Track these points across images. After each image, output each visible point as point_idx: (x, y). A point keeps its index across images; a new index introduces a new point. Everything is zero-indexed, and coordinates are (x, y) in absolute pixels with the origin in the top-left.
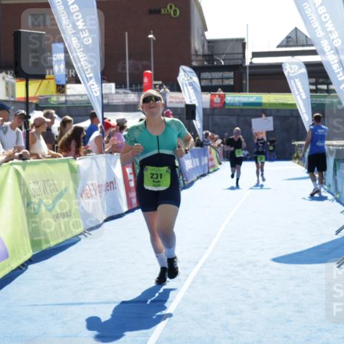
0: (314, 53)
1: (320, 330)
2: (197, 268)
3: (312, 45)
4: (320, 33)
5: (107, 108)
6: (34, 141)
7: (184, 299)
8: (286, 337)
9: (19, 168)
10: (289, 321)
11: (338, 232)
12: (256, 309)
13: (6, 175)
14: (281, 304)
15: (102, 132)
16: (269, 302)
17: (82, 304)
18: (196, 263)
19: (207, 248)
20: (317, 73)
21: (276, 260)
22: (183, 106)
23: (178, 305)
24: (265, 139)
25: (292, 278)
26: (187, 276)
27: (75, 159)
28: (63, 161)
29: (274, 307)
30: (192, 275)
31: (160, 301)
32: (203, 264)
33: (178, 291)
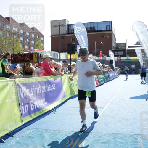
2: (111, 100)
6: (72, 69)
7: (107, 107)
8: (131, 116)
10: (132, 112)
11: (147, 92)
12: (124, 110)
14: (131, 109)
16: (128, 108)
18: (111, 99)
19: (114, 96)
21: (130, 98)
22: (109, 60)
25: (134, 103)
30: (110, 102)
31: (102, 107)
32: (113, 100)
33: (106, 105)
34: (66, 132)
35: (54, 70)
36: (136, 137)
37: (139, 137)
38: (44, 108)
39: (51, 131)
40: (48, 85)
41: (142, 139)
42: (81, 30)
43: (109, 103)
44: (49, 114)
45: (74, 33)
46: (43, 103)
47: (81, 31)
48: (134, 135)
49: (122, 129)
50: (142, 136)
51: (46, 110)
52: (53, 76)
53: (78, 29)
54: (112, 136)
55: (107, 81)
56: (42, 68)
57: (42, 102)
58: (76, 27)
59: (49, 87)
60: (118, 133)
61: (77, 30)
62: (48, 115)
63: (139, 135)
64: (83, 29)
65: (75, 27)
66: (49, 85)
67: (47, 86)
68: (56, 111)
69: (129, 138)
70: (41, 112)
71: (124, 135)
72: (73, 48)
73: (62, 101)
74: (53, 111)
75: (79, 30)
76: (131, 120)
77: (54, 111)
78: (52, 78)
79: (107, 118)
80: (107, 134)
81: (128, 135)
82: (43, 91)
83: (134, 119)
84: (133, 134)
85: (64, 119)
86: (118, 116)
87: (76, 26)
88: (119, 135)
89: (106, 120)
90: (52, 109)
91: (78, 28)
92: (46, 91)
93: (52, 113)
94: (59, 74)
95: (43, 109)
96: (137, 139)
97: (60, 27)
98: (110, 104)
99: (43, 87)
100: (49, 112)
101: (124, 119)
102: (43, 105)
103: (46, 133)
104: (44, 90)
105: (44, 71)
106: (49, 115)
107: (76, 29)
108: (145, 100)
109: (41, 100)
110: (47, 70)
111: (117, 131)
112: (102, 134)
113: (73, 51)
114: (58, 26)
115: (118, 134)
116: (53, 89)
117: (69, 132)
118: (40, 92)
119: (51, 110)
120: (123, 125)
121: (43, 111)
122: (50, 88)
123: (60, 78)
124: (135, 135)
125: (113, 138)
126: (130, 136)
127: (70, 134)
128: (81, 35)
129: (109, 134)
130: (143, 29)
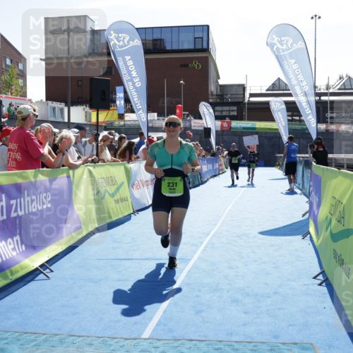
0: (290, 95)
1: (289, 280)
2: (210, 236)
3: (289, 90)
4: (294, 82)
5: (150, 129)
7: (199, 258)
8: (267, 284)
9: (91, 168)
10: (268, 274)
11: (304, 215)
12: (246, 265)
13: (83, 173)
14: (264, 262)
15: (147, 145)
16: (256, 261)
17: (131, 259)
18: (208, 234)
19: (216, 225)
20: (292, 108)
21: (262, 233)
22: (202, 128)
23: (196, 262)
24: (256, 152)
25: (272, 246)
26: (202, 243)
27: (128, 163)
28: (121, 165)
29: (259, 264)
30: (205, 243)
31: (183, 259)
32: (213, 236)
33: (195, 253)
34: (81, 338)
35: (50, 153)
38: (17, 263)
39: (33, 337)
40: (28, 195)
42: (128, 42)
43: (203, 246)
44: (32, 280)
46: (14, 249)
47: (126, 46)
48: (282, 347)
49: (244, 325)
50: (303, 349)
51: (22, 268)
52: (45, 169)
53: (119, 41)
54: (217, 349)
55: (197, 183)
56: (13, 146)
57: (12, 246)
58: (114, 35)
59: (32, 201)
60: (234, 338)
61: (117, 42)
62: (30, 284)
63: (296, 344)
64: (132, 39)
65: (111, 35)
66: (34, 197)
67: (28, 199)
68: (52, 271)
70: (6, 277)
71: (252, 344)
72: (104, 93)
73: (70, 240)
74: (42, 273)
75: (121, 43)
76: (269, 297)
77: (48, 270)
78: (43, 174)
79: (200, 291)
80: (202, 344)
81: (264, 347)
82: (13, 215)
83: (275, 293)
84: (278, 341)
85: (75, 297)
86: (229, 284)
87: (112, 32)
88: (237, 346)
89: (198, 296)
90: (41, 266)
91: (119, 37)
92: (21, 213)
93: (41, 276)
94: (64, 163)
95: (14, 268)
98: (206, 247)
99: (13, 202)
100: (32, 275)
101: (248, 295)
102: (14, 253)
103: (20, 343)
104: (16, 211)
105: (18, 156)
106: (33, 282)
107: (112, 40)
108: (300, 237)
109: (6, 241)
110: (28, 152)
111: (232, 334)
112: (189, 344)
113: (104, 100)
115: (235, 344)
116: (45, 207)
117: (89, 340)
118: (5, 217)
119: (37, 269)
120: (246, 313)
121: (12, 274)
122: (35, 203)
123: (65, 175)
124: (283, 344)
126: (269, 348)
127: (91, 345)
128: (128, 58)
129: (208, 345)
130: (296, 47)
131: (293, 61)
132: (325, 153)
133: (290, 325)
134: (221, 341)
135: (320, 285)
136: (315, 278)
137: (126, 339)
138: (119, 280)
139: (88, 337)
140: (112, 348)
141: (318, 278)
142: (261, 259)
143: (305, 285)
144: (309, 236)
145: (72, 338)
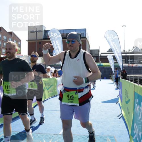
0: (113, 53)
1: (109, 117)
4: (114, 49)
8: (102, 118)
10: (103, 115)
11: (117, 96)
12: (96, 112)
14: (102, 112)
17: (56, 110)
20: (114, 58)
21: (102, 102)
25: (105, 106)
27: (56, 78)
29: (100, 112)
36: (105, 138)
37: (108, 139)
39: (24, 133)
41: (110, 140)
42: (57, 36)
45: (49, 39)
48: (104, 137)
50: (111, 137)
53: (53, 35)
54: (83, 137)
63: (109, 136)
64: (58, 35)
65: (51, 33)
69: (98, 139)
75: (54, 36)
76: (102, 122)
83: (104, 121)
84: (103, 135)
96: (106, 141)
97: (37, 32)
101: (95, 122)
103: (20, 135)
108: (115, 103)
114: (35, 32)
117: (42, 135)
125: (84, 140)
126: (100, 137)
127: (42, 136)
128: (56, 41)
129: (80, 136)
130: (114, 38)
131: (114, 43)
132: (126, 74)
133: (108, 131)
134: (84, 135)
135: (120, 118)
136: (118, 116)
137: (54, 134)
138: (52, 117)
139: (42, 134)
140: (49, 137)
141: (119, 116)
142: (101, 110)
143: (115, 119)
144: (118, 103)
145: (37, 134)
